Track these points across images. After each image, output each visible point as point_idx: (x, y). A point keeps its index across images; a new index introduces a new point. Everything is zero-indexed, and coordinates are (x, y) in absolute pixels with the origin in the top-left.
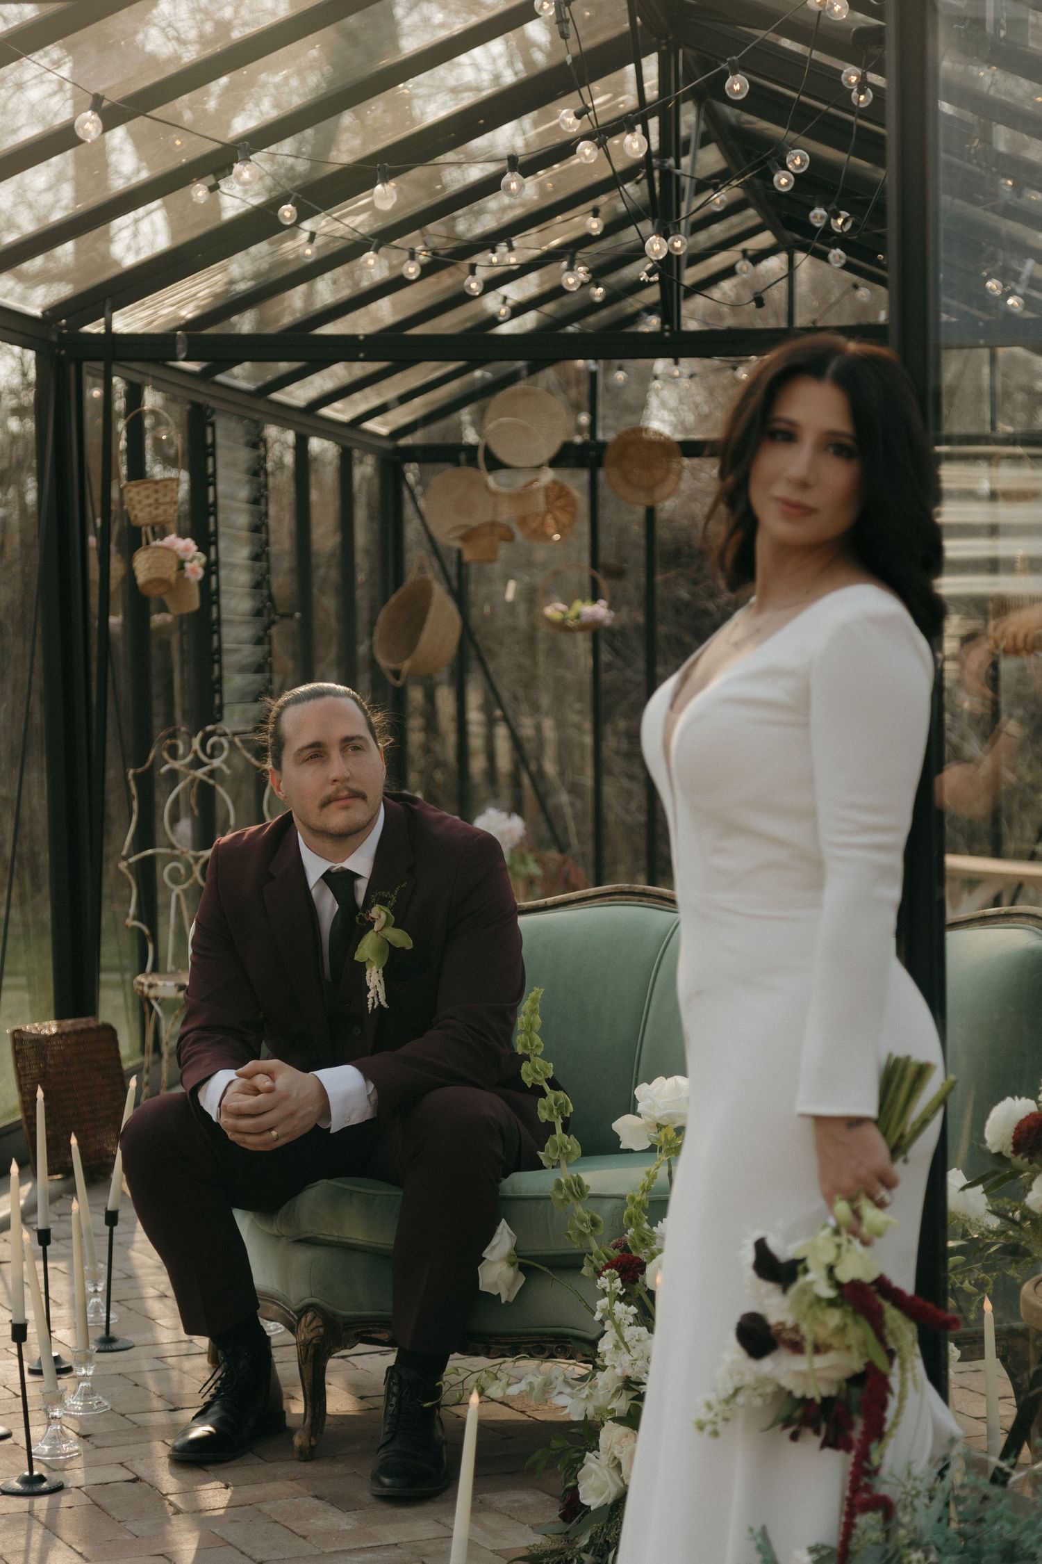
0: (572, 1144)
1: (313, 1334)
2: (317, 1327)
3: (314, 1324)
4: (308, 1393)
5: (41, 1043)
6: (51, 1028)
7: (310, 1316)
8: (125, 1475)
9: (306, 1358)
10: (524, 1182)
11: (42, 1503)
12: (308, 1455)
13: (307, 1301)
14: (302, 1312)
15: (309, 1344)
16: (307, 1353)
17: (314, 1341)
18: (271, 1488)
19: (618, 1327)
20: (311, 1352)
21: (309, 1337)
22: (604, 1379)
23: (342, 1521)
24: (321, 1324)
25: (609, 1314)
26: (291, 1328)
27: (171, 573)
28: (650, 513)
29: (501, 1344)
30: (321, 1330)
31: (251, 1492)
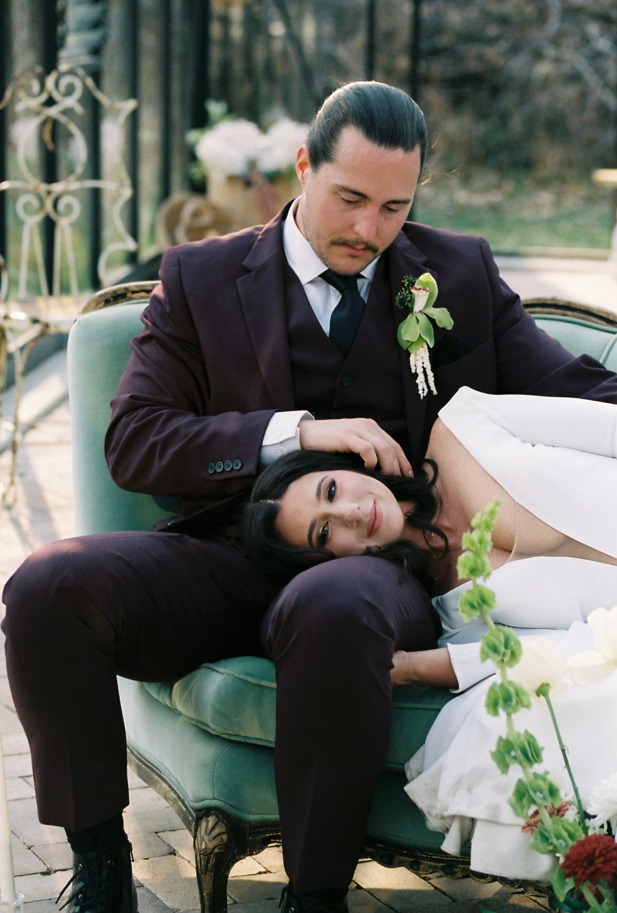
1: (215, 843)
2: (219, 834)
3: (217, 831)
4: (207, 903)
7: (212, 820)
9: (206, 867)
13: (207, 803)
14: (203, 813)
15: (211, 853)
16: (208, 862)
17: (216, 850)
20: (212, 861)
21: (211, 846)
24: (224, 829)
29: (432, 860)
30: (225, 837)
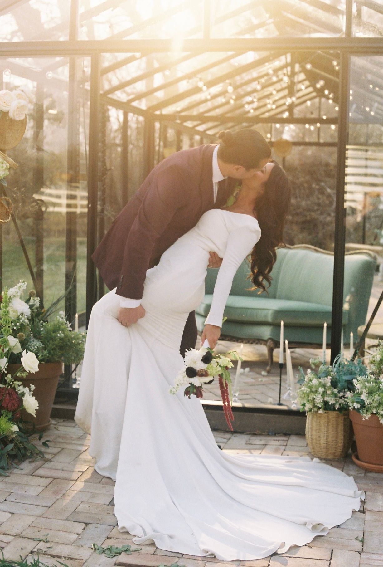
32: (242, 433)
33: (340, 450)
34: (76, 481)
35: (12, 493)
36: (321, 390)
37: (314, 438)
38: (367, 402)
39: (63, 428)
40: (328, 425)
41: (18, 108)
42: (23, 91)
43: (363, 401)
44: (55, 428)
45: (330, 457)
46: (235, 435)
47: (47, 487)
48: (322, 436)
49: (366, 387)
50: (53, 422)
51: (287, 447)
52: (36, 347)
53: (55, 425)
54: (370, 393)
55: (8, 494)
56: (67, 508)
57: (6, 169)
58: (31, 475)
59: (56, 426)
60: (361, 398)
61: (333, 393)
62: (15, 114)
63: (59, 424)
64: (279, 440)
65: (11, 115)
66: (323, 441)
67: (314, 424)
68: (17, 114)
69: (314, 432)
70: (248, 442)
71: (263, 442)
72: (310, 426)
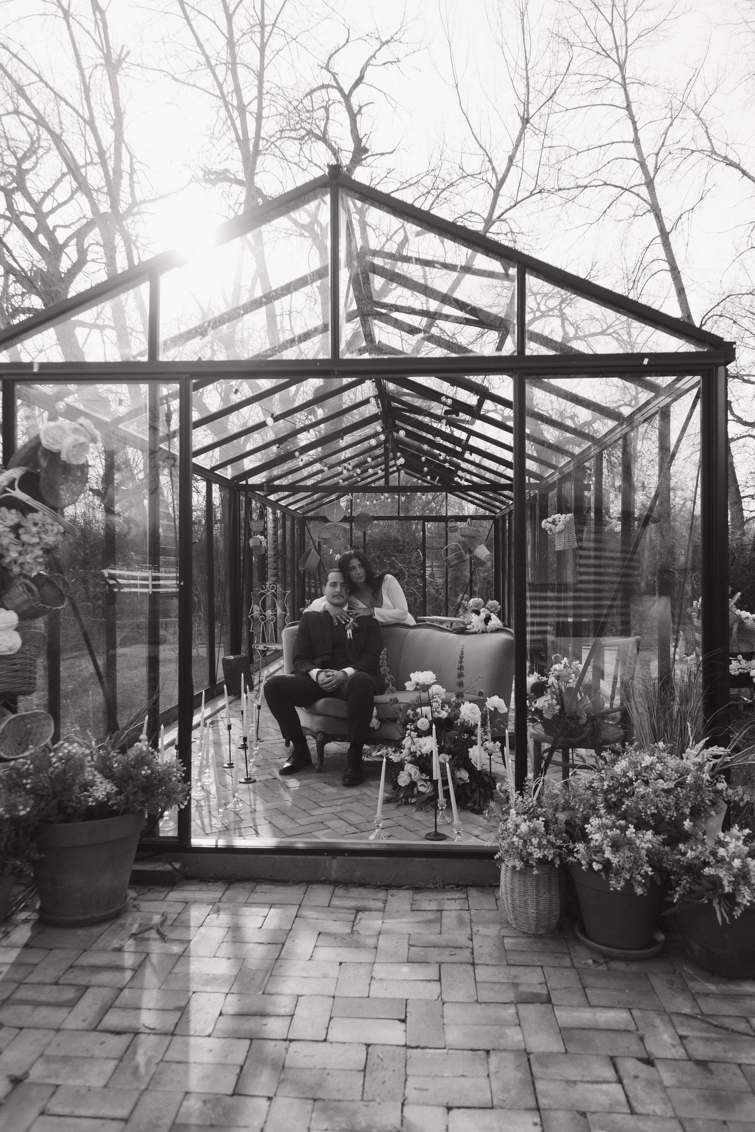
0: (394, 689)
1: (320, 739)
3: (320, 737)
5: (229, 661)
6: (232, 657)
8: (270, 777)
10: (379, 698)
11: (251, 785)
12: (319, 771)
13: (317, 730)
14: (318, 733)
17: (320, 741)
18: (312, 781)
19: (412, 738)
20: (319, 744)
22: (405, 751)
23: (333, 790)
24: (322, 736)
25: (409, 735)
26: (314, 737)
27: (258, 544)
28: (365, 533)
30: (322, 738)
31: (306, 782)
32: (399, 887)
33: (554, 921)
34: (173, 1034)
35: (57, 1086)
36: (535, 841)
37: (517, 903)
38: (615, 861)
39: (147, 904)
40: (537, 885)
41: (74, 447)
42: (81, 425)
43: (608, 860)
44: (135, 906)
45: (542, 931)
46: (391, 892)
47: (121, 1059)
48: (529, 902)
49: (607, 836)
50: (132, 894)
51: (473, 912)
52: (104, 793)
53: (135, 899)
54: (616, 846)
55: (50, 1091)
56: (159, 1118)
57: (58, 533)
58: (95, 1030)
59: (136, 903)
60: (606, 856)
61: (549, 841)
62: (71, 455)
63: (142, 897)
64: (455, 899)
65: (64, 457)
66: (532, 911)
67: (517, 884)
68: (73, 456)
69: (516, 895)
70: (414, 908)
71: (433, 906)
72: (509, 886)
